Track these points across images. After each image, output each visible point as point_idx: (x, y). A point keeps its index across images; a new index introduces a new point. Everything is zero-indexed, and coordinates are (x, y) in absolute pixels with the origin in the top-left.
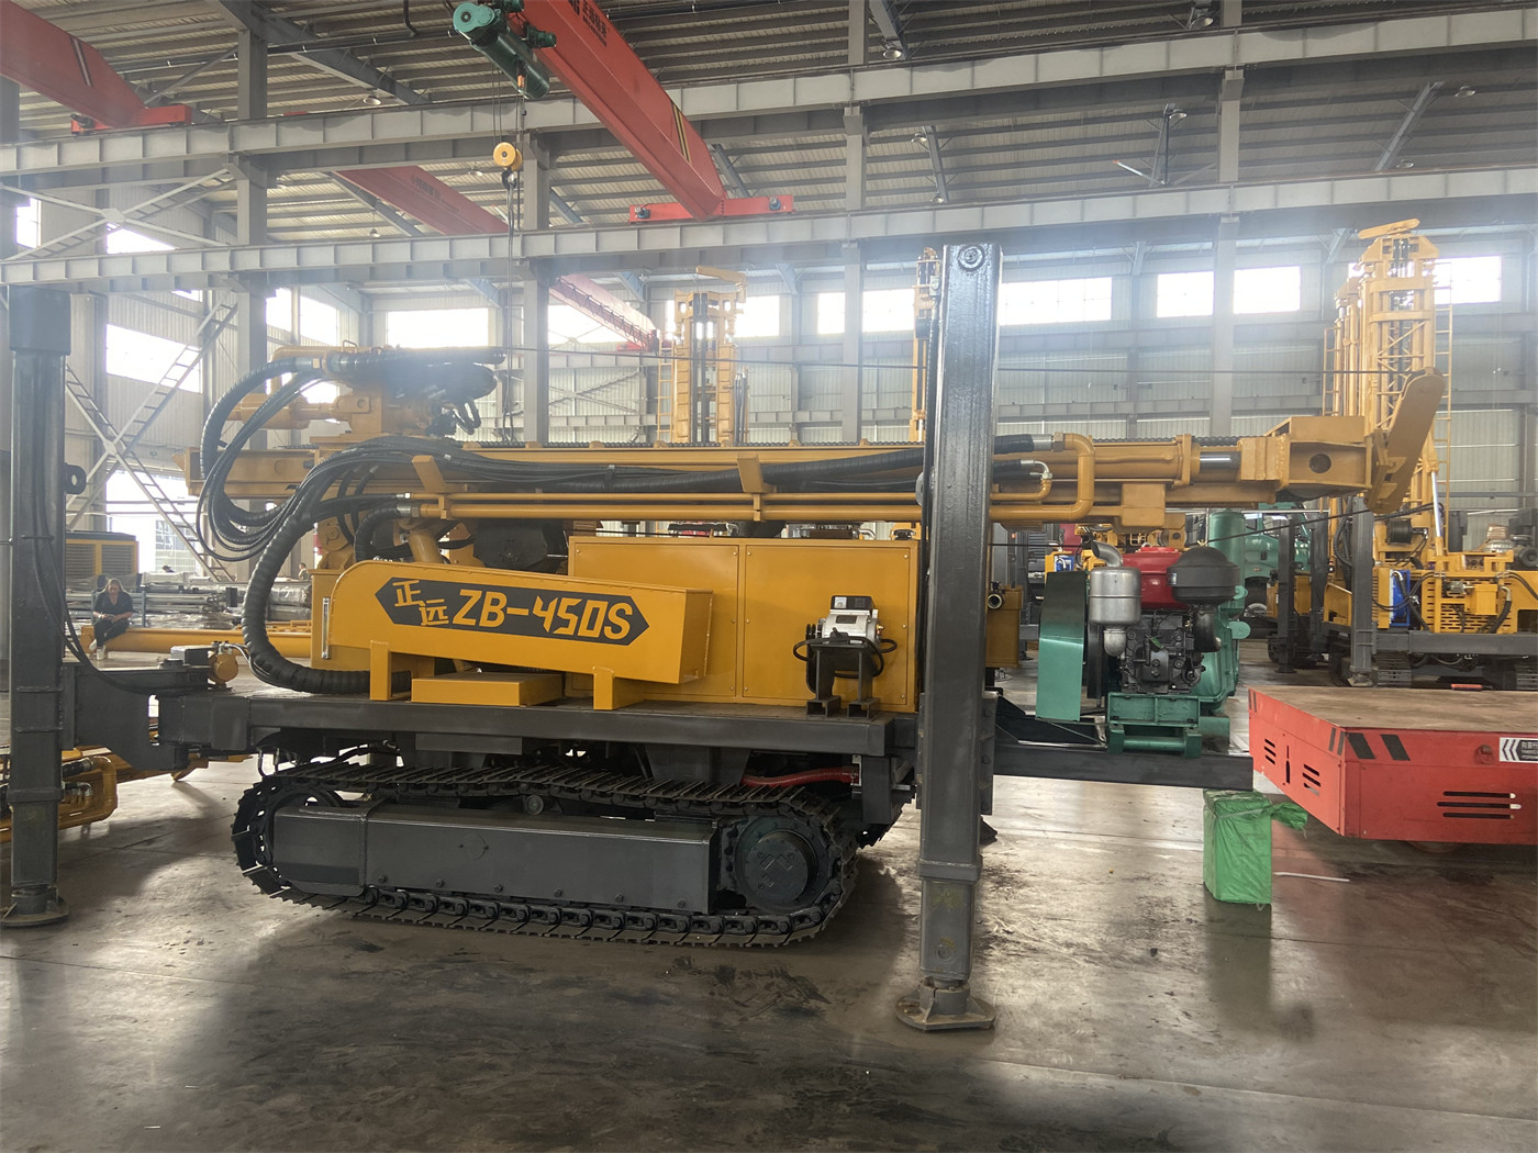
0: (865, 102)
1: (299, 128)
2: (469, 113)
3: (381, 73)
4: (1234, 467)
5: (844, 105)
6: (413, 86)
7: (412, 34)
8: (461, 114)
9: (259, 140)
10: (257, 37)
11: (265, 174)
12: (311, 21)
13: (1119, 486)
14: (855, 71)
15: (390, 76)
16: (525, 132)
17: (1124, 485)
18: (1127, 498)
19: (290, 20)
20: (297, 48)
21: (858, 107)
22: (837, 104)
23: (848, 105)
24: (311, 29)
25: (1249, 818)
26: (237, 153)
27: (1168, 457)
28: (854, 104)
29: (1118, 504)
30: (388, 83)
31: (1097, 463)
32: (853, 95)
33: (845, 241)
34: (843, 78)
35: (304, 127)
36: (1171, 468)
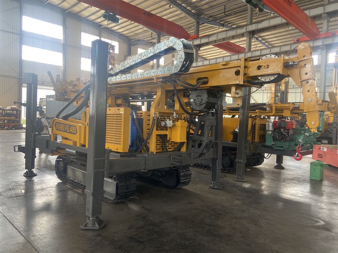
0: (328, 12)
1: (204, 39)
2: (235, 30)
3: (221, 23)
4: (299, 107)
5: (322, 14)
6: (228, 24)
7: (226, 16)
8: (234, 30)
9: (197, 42)
10: (198, 22)
11: (198, 48)
12: (208, 17)
13: (283, 111)
14: (325, 6)
15: (223, 23)
16: (246, 32)
17: (284, 110)
18: (284, 112)
19: (204, 18)
20: (205, 23)
21: (326, 14)
22: (320, 14)
23: (323, 14)
24: (208, 19)
25: (315, 165)
26: (193, 45)
27: (288, 106)
28: (325, 13)
29: (283, 113)
30: (223, 25)
31: (276, 107)
32: (324, 11)
33: (321, 45)
34: (322, 8)
35: (205, 38)
36: (289, 107)
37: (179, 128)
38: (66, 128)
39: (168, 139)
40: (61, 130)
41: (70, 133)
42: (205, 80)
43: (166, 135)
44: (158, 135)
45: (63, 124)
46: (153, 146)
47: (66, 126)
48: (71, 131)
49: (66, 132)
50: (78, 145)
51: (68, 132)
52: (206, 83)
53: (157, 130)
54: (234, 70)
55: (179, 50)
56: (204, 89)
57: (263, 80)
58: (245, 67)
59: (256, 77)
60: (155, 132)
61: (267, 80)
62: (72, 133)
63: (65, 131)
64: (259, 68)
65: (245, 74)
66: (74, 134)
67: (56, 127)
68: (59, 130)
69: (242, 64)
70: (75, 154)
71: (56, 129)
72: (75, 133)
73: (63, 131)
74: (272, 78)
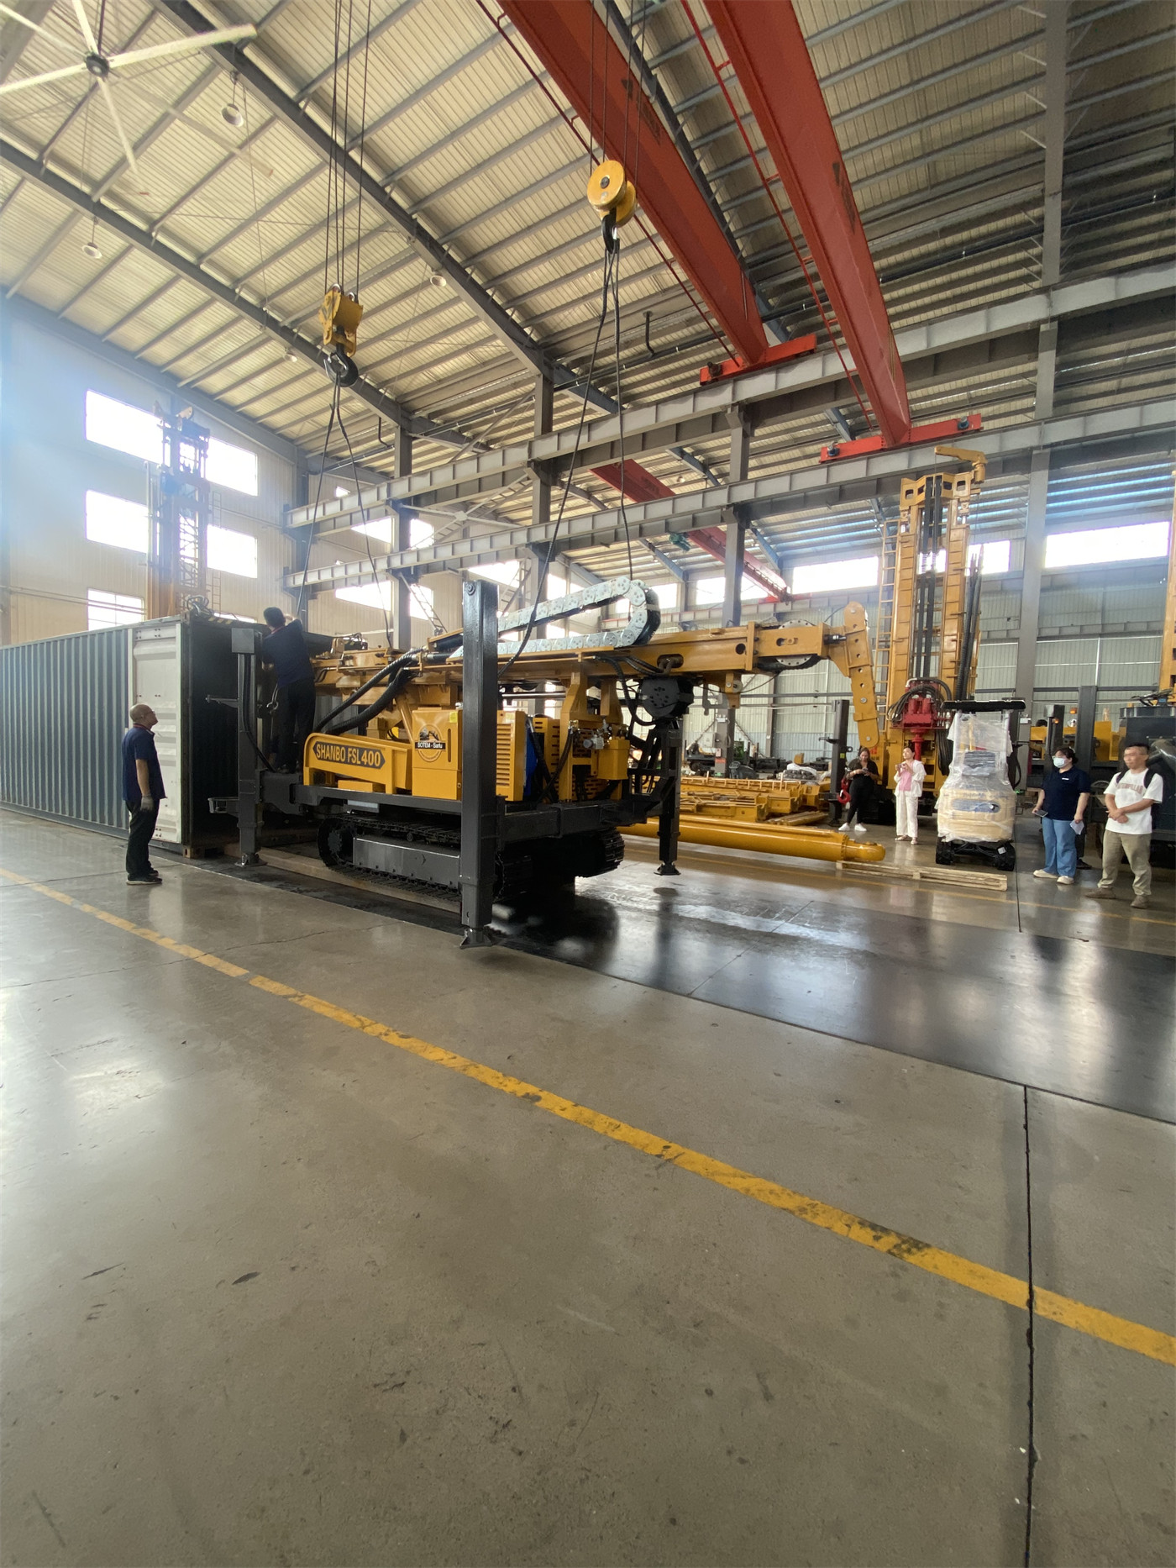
37: (615, 753)
38: (349, 755)
39: (592, 774)
40: (332, 761)
41: (362, 764)
42: (677, 659)
43: (589, 767)
44: (574, 767)
45: (340, 746)
46: (566, 790)
47: (350, 750)
48: (365, 761)
49: (351, 763)
50: (389, 791)
51: (356, 764)
52: (679, 665)
53: (574, 756)
54: (734, 645)
55: (638, 604)
56: (672, 677)
57: (785, 663)
58: (756, 640)
59: (773, 659)
60: (572, 761)
61: (792, 665)
62: (368, 766)
63: (346, 762)
64: (779, 642)
65: (755, 653)
66: (374, 766)
67: (316, 752)
68: (328, 760)
69: (751, 634)
70: (378, 811)
71: (320, 759)
72: (377, 765)
73: (340, 762)
74: (802, 661)
